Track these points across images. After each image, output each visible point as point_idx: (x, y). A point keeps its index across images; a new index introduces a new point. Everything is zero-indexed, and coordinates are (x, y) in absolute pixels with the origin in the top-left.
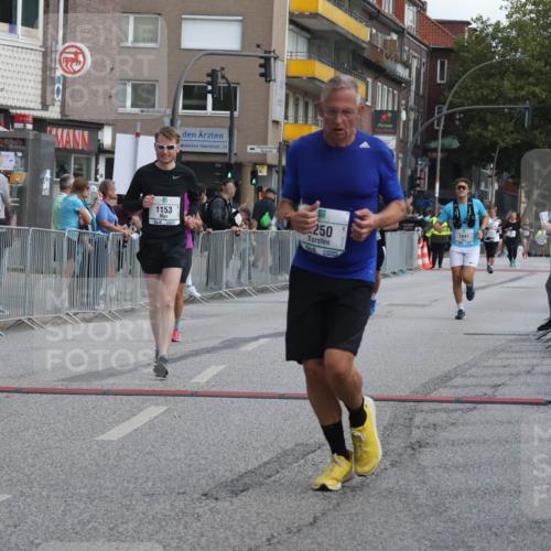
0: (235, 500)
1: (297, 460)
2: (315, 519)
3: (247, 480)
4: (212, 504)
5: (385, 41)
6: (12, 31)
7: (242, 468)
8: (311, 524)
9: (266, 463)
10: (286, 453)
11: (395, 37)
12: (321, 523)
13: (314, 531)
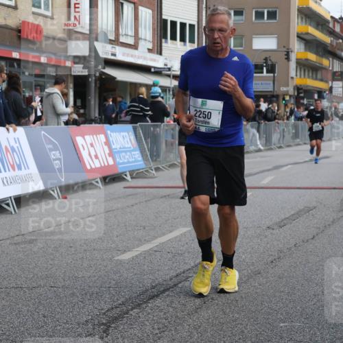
0: (281, 229)
1: (305, 213)
2: (314, 237)
3: (285, 222)
4: (271, 231)
5: (337, 43)
6: (185, 45)
7: (283, 217)
8: (312, 239)
9: (293, 215)
10: (300, 211)
11: (341, 41)
12: (316, 238)
13: (314, 241)
